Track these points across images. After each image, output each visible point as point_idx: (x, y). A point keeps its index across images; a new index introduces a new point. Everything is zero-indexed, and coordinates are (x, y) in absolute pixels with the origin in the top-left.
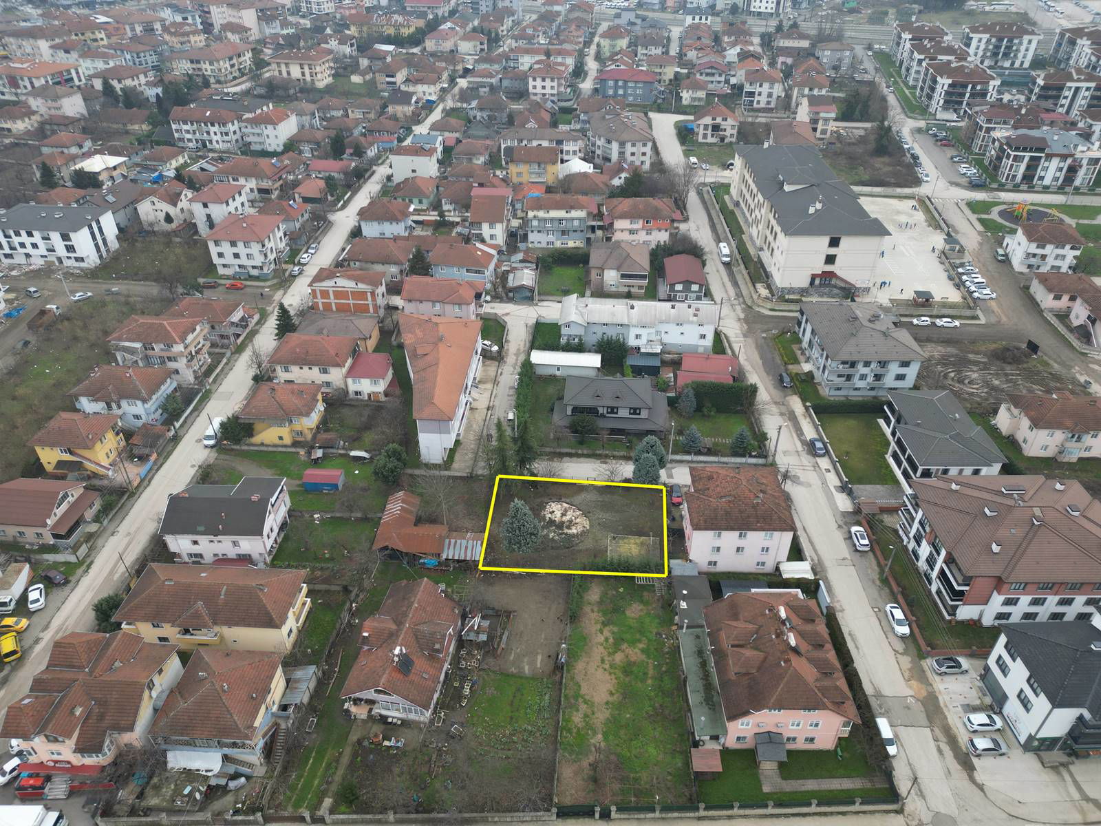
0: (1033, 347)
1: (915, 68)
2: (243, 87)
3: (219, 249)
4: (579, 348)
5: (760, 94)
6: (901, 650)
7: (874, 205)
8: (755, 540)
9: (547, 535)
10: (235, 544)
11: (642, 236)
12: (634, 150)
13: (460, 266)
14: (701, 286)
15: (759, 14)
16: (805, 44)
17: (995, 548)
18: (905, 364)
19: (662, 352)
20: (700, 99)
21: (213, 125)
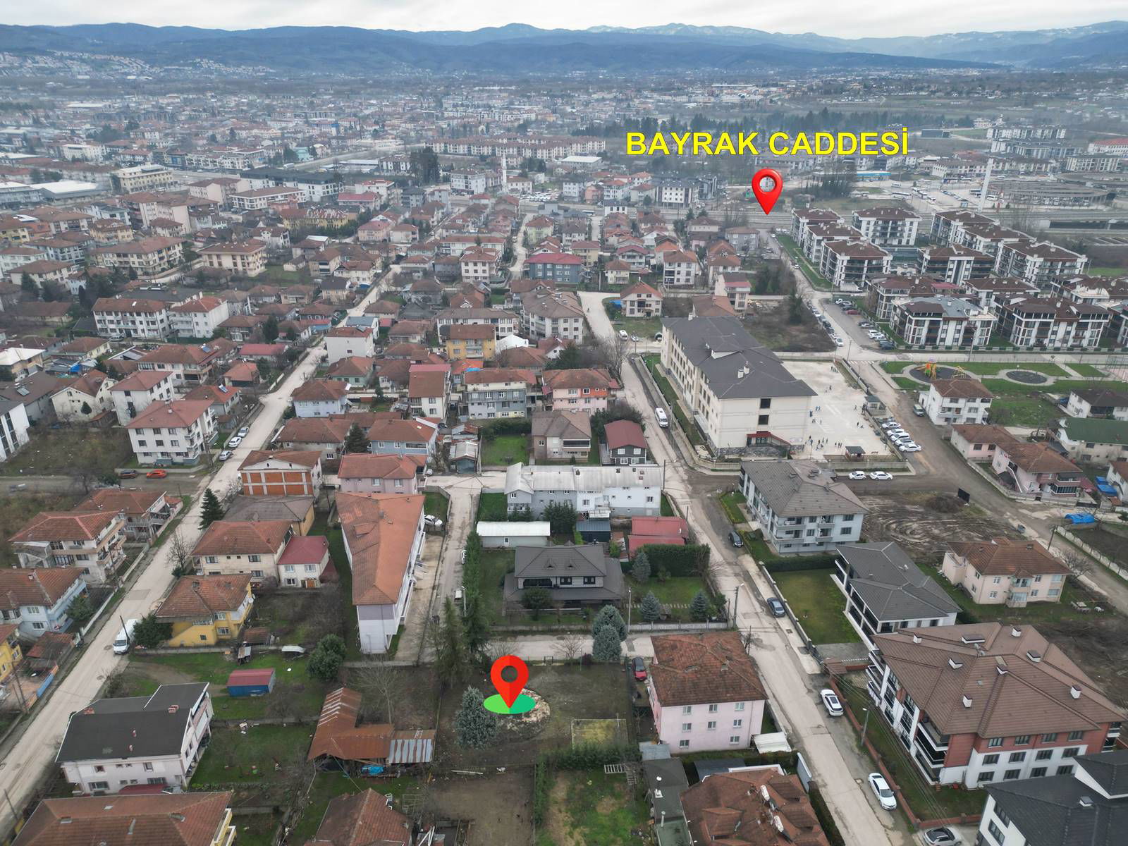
0: (964, 496)
1: (815, 247)
2: (173, 278)
3: (141, 437)
4: (527, 517)
5: (679, 273)
6: (891, 826)
7: (798, 368)
8: (727, 711)
9: (504, 726)
10: (147, 766)
11: (581, 404)
12: (566, 325)
13: (399, 441)
14: (643, 449)
15: (670, 204)
16: (715, 229)
17: (967, 703)
18: (849, 517)
19: (612, 517)
20: (624, 279)
21: (139, 314)
